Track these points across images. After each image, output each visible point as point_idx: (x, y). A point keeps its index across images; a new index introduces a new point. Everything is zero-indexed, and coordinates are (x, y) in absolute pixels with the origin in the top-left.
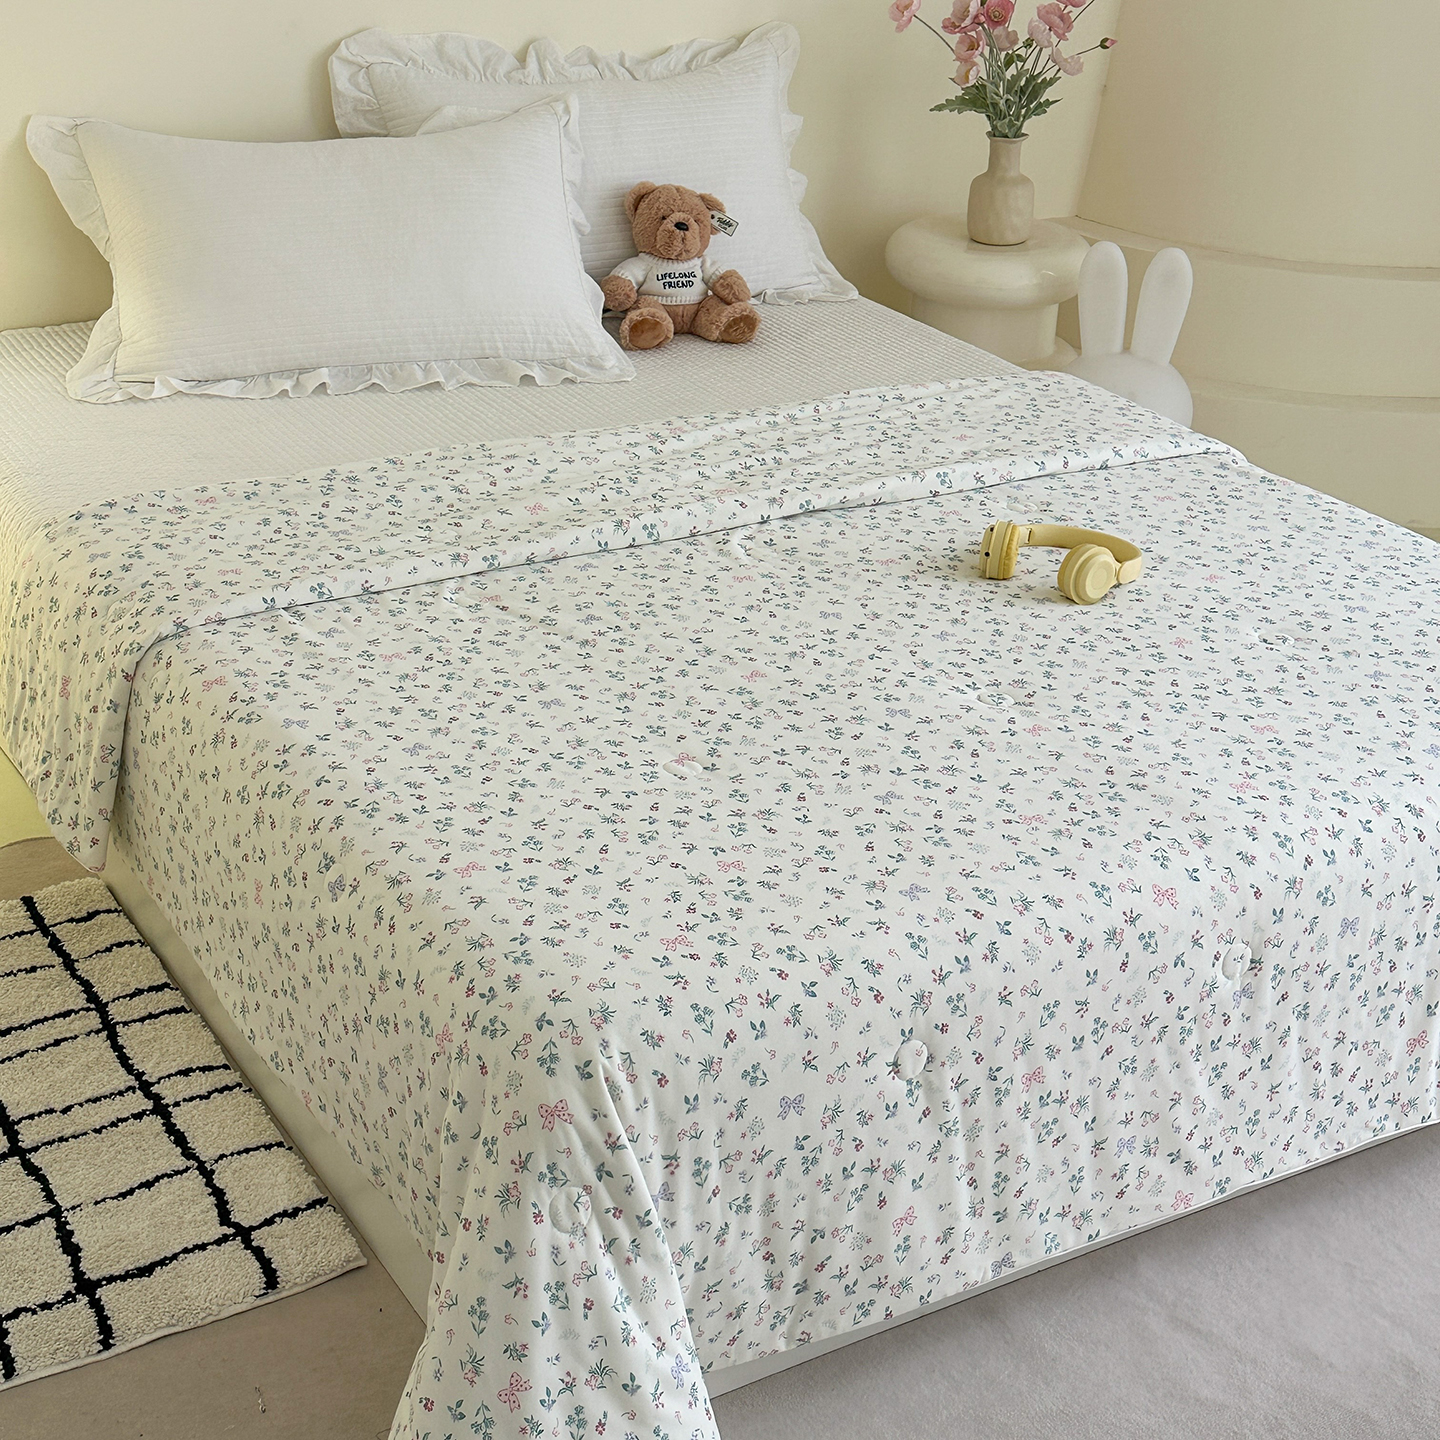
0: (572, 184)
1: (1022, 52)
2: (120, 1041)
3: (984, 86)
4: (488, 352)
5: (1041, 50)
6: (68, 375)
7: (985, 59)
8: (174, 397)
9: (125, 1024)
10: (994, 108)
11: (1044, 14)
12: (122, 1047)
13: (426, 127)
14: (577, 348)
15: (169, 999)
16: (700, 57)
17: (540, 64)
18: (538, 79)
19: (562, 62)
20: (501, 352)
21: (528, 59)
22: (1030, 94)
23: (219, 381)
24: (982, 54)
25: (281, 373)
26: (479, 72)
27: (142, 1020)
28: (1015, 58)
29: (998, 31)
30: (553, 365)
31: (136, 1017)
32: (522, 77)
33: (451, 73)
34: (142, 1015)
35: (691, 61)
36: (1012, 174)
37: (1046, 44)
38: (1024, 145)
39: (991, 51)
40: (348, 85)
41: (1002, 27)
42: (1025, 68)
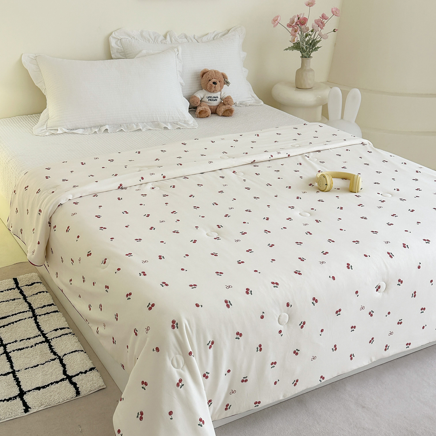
0: (179, 71)
1: (310, 33)
2: (38, 321)
3: (299, 43)
4: (155, 120)
5: (316, 32)
6: (33, 128)
7: (300, 35)
8: (64, 134)
9: (40, 315)
10: (302, 49)
11: (317, 22)
12: (38, 322)
13: (137, 56)
14: (181, 119)
15: (53, 308)
16: (217, 36)
17: (170, 38)
18: (170, 42)
19: (177, 38)
20: (159, 120)
21: (167, 37)
22: (313, 45)
23: (77, 129)
24: (298, 34)
25: (95, 127)
26: (153, 41)
27: (45, 314)
28: (308, 35)
29: (303, 27)
30: (174, 123)
31: (43, 314)
32: (165, 42)
33: (145, 41)
34: (45, 313)
35: (214, 37)
36: (308, 68)
37: (317, 30)
38: (311, 59)
39: (301, 33)
40: (115, 45)
41: (304, 26)
42: (312, 37)
